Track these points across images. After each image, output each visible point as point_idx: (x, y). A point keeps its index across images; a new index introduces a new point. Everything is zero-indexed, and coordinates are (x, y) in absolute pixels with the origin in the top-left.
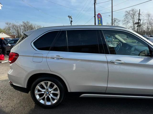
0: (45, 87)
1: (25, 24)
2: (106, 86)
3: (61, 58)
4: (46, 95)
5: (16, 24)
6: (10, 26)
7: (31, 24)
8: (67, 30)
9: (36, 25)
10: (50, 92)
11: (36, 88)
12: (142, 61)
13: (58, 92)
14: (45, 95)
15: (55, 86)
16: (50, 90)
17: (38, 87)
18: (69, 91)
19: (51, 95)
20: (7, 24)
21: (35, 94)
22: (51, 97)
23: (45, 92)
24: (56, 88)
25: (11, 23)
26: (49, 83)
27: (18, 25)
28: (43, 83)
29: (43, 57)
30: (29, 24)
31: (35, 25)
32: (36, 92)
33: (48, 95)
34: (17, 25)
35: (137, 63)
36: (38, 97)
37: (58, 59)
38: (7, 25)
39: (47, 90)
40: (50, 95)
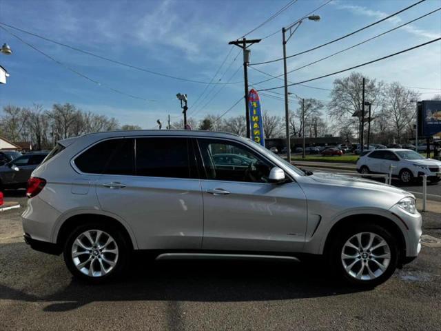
0: (92, 242)
1: (61, 111)
2: (202, 236)
3: (122, 187)
4: (93, 257)
5: (35, 111)
6: (16, 116)
7: (76, 111)
8: (137, 139)
9: (91, 115)
10: (101, 250)
11: (75, 245)
12: (259, 191)
13: (115, 251)
14: (91, 257)
15: (111, 239)
16: (100, 247)
17: (78, 242)
18: (136, 248)
19: (102, 256)
20: (9, 111)
21: (73, 256)
22: (103, 261)
23: (91, 251)
24: (112, 243)
25: (21, 108)
26: (99, 233)
27: (41, 113)
28: (87, 234)
29: (89, 185)
30: (73, 113)
31: (89, 114)
32: (74, 251)
33: (97, 257)
34: (38, 115)
35: (250, 193)
36: (77, 261)
37: (117, 188)
38: (8, 115)
39: (96, 247)
40: (100, 257)
